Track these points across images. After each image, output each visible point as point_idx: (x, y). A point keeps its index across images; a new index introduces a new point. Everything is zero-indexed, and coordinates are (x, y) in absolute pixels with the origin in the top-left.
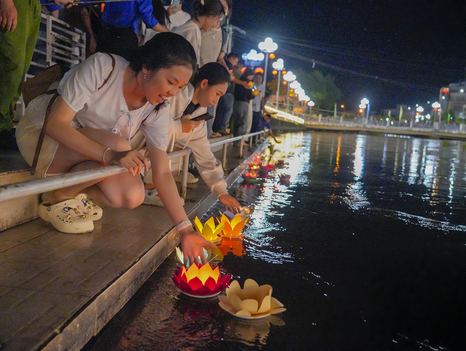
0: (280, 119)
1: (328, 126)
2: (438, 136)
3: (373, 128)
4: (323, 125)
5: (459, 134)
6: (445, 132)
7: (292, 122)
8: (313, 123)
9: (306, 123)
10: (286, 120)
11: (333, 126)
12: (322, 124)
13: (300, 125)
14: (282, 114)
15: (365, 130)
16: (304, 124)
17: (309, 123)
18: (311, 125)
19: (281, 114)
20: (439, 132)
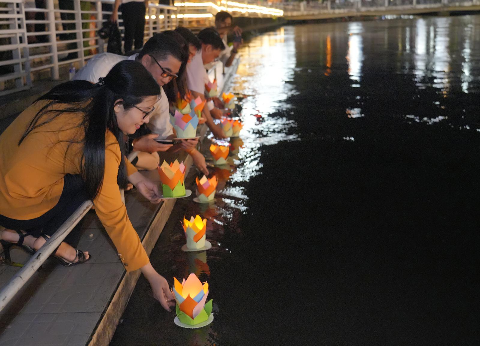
0: (252, 17)
1: (313, 15)
2: (448, 11)
3: (368, 11)
4: (307, 15)
5: (473, 6)
6: (456, 7)
7: (269, 17)
8: (295, 14)
9: (286, 14)
10: (260, 16)
11: (319, 14)
12: (305, 13)
13: (279, 19)
14: (255, 9)
15: (359, 14)
16: (283, 17)
17: (289, 14)
18: (292, 16)
19: (253, 9)
20: (449, 7)
